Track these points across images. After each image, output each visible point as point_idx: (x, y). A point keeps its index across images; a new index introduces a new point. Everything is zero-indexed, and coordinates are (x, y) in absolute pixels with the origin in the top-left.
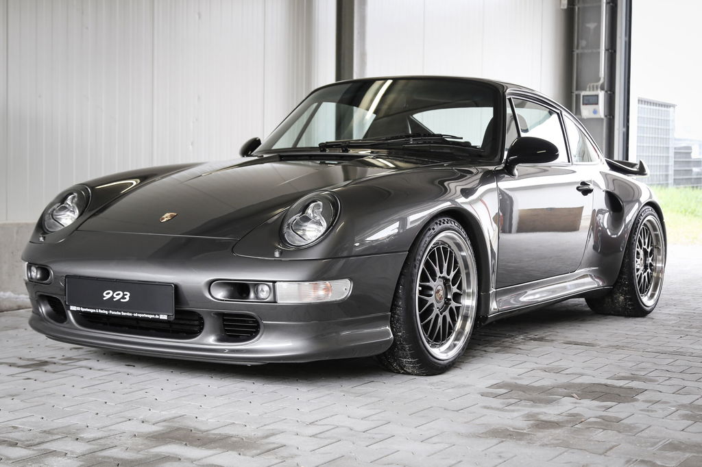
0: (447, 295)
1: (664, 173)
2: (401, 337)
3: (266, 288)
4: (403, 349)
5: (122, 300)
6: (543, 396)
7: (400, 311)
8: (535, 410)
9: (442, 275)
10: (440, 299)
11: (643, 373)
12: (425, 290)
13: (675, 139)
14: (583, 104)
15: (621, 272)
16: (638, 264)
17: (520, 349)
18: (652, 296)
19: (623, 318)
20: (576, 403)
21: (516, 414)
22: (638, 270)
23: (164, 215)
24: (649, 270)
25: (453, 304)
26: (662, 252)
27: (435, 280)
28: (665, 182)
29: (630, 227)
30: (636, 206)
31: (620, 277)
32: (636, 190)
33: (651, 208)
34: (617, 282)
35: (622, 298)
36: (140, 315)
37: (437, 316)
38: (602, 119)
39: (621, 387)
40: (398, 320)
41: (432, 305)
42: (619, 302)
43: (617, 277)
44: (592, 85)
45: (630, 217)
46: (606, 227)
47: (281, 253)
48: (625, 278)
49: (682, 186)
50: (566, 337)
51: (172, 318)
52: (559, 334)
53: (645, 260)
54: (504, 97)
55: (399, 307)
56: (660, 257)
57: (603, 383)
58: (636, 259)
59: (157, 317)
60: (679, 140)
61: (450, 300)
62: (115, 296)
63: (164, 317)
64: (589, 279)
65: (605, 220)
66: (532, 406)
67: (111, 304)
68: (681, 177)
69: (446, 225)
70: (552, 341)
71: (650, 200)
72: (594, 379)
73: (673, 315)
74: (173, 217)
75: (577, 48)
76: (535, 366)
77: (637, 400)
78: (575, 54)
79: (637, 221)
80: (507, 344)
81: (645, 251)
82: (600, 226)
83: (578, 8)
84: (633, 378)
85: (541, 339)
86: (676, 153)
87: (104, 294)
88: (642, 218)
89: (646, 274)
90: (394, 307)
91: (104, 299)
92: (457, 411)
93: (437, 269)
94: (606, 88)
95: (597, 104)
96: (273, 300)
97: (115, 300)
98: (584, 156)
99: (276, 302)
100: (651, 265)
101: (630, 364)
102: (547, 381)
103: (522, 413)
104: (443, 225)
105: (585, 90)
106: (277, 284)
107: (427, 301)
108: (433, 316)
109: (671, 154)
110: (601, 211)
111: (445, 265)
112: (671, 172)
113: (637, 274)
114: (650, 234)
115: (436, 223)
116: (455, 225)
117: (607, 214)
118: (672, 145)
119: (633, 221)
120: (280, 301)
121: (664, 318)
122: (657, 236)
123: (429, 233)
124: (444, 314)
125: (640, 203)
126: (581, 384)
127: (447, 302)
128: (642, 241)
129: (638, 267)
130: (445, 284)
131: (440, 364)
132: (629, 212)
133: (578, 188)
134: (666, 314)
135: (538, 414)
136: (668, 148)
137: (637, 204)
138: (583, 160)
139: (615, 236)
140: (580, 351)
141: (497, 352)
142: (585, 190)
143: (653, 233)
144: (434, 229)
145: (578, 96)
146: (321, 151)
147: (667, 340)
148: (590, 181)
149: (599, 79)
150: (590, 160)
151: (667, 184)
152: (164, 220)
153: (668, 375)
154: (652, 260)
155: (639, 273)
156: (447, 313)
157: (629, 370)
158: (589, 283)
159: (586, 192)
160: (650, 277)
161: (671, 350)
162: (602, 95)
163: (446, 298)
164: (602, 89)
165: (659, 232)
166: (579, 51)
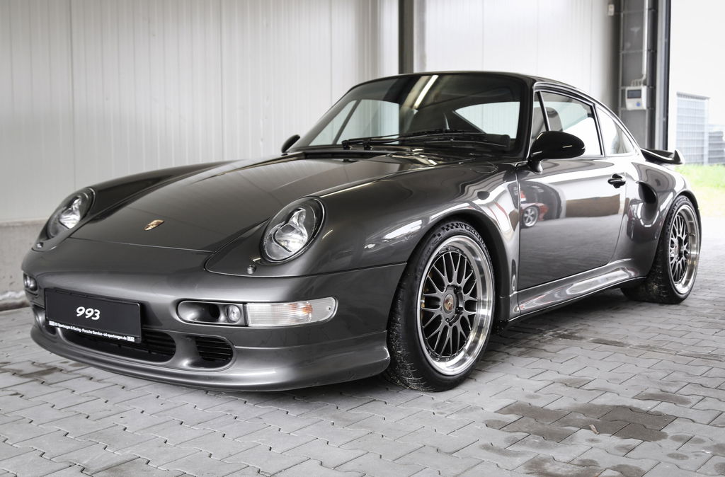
0: (458, 304)
1: (701, 154)
2: (401, 355)
3: (236, 310)
4: (404, 367)
5: (93, 318)
6: (556, 427)
7: (399, 327)
8: (544, 453)
9: (450, 284)
10: (450, 308)
11: (673, 389)
12: (431, 302)
13: (710, 125)
14: (628, 98)
15: (655, 262)
16: (673, 253)
17: (545, 350)
18: (686, 283)
19: (657, 305)
20: (592, 440)
21: (519, 461)
22: (672, 258)
23: (151, 222)
24: (683, 258)
25: (466, 313)
26: (697, 241)
27: (442, 290)
28: (700, 161)
29: (664, 215)
30: (671, 195)
31: (654, 266)
32: (670, 180)
33: (685, 198)
34: (651, 271)
35: (656, 287)
36: (110, 336)
37: (446, 328)
38: (644, 111)
39: (647, 412)
40: (397, 337)
41: (439, 317)
42: (653, 291)
43: (651, 266)
44: (636, 80)
45: (664, 206)
46: (639, 217)
47: (255, 270)
48: (659, 268)
49: (715, 164)
50: (597, 333)
51: (140, 340)
52: (591, 328)
53: (680, 248)
54: (532, 91)
55: (398, 323)
56: (695, 246)
57: (628, 405)
58: (670, 248)
59: (125, 338)
60: (712, 126)
61: (462, 309)
62: (87, 313)
63: (131, 339)
64: (621, 272)
65: (638, 210)
66: (541, 446)
67: (84, 321)
68: (714, 156)
69: (455, 229)
70: (581, 338)
71: (685, 190)
72: (618, 398)
73: (709, 301)
74: (159, 225)
75: (623, 49)
76: (556, 377)
77: (664, 436)
78: (621, 54)
79: (671, 211)
80: (533, 343)
81: (680, 239)
82: (634, 217)
83: (624, 15)
84: (662, 397)
85: (569, 336)
86: (710, 137)
87: (78, 310)
88: (676, 208)
89: (680, 262)
90: (391, 322)
91: (78, 315)
92: (451, 453)
93: (445, 278)
94: (648, 83)
95: (640, 97)
96: (243, 324)
97: (87, 317)
98: (619, 148)
99: (247, 326)
100: (686, 252)
101: (661, 374)
102: (565, 401)
103: (526, 459)
104: (450, 230)
105: (630, 85)
106: (248, 305)
107: (432, 314)
108: (440, 328)
109: (706, 137)
110: (634, 202)
111: (455, 273)
112: (706, 152)
113: (671, 263)
114: (685, 222)
115: (443, 229)
116: (466, 228)
117: (641, 205)
118: (707, 130)
119: (667, 209)
120: (253, 325)
121: (699, 306)
122: (692, 225)
123: (434, 239)
124: (454, 325)
125: (674, 192)
126: (603, 407)
127: (459, 311)
128: (677, 230)
129: (673, 255)
130: (455, 292)
131: (449, 380)
132: (663, 201)
133: (609, 182)
134: (700, 299)
135: (545, 460)
136: (703, 133)
137: (672, 193)
138: (617, 153)
139: (650, 226)
140: (607, 353)
141: (521, 355)
142: (617, 181)
143: (688, 222)
144: (439, 235)
145: (623, 91)
146: (345, 149)
147: (702, 337)
148: (623, 173)
149: (642, 76)
150: (625, 151)
151: (703, 163)
152: (150, 228)
153: (703, 392)
154: (687, 247)
155: (673, 261)
156: (458, 324)
157: (659, 383)
158: (622, 275)
159: (618, 185)
160: (684, 265)
161: (706, 352)
162: (644, 90)
163: (458, 307)
164: (645, 84)
165: (694, 221)
166: (625, 52)
